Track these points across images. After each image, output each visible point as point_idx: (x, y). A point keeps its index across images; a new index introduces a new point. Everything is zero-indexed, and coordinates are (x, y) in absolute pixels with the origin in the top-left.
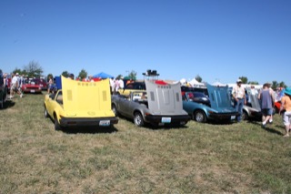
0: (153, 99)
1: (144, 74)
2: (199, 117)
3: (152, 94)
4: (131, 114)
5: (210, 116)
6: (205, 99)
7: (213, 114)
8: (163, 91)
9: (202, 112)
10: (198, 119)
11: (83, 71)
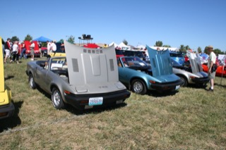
0: (76, 68)
1: (80, 38)
2: (138, 87)
3: (75, 62)
4: (48, 89)
5: (151, 86)
6: (142, 64)
7: (154, 84)
8: (91, 57)
9: (142, 81)
10: (136, 89)
11: (28, 36)
